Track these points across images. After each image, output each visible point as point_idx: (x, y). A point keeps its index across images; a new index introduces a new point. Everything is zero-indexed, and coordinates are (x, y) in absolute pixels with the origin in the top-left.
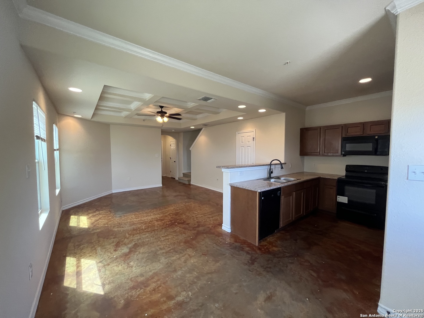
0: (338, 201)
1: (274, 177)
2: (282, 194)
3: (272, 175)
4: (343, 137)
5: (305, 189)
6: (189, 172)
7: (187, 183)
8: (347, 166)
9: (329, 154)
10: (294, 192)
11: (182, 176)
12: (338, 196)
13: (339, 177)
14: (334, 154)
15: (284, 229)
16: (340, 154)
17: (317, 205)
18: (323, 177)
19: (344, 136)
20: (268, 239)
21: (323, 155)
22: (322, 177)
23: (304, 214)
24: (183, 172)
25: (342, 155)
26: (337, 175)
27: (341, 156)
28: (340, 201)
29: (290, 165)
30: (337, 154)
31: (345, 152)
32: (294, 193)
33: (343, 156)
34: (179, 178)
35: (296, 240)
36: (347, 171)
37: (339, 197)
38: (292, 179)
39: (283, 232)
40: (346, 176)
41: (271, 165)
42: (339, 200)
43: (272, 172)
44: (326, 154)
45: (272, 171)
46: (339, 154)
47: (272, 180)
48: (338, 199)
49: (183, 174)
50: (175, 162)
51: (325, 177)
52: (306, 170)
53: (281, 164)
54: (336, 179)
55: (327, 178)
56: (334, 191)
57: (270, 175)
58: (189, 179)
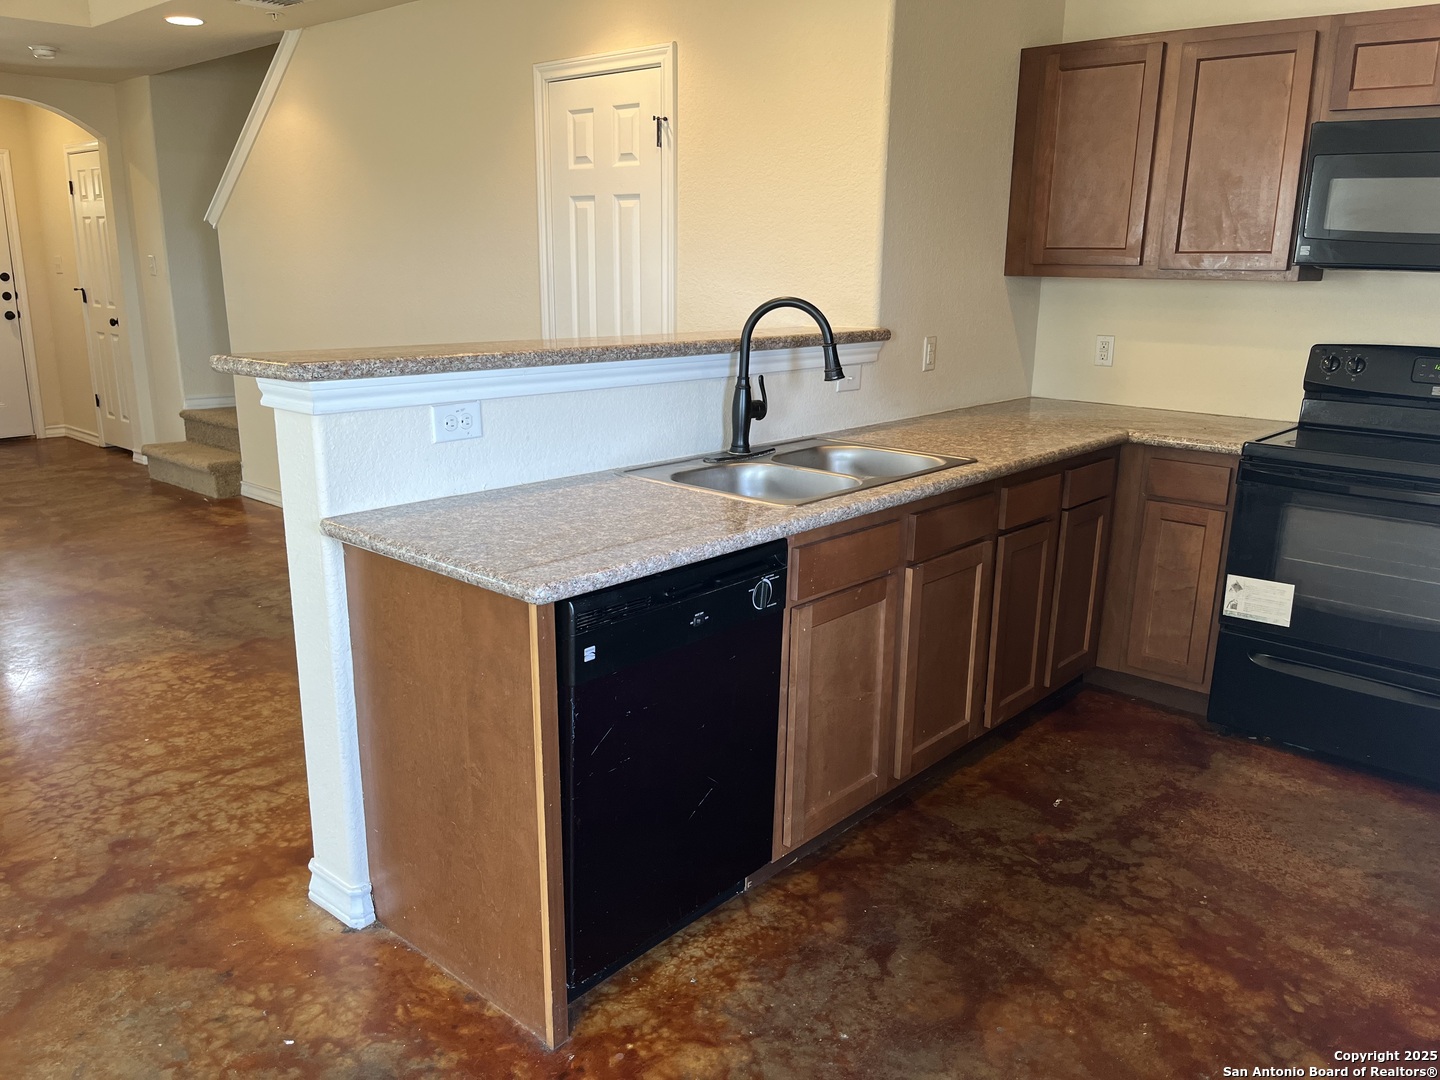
0: (1228, 611)
1: (779, 450)
2: (793, 594)
3: (760, 433)
4: (1314, 120)
5: (1001, 540)
6: (226, 403)
7: (209, 488)
8: (1320, 352)
9: (1207, 262)
10: (911, 565)
11: (180, 433)
12: (1232, 579)
13: (1252, 438)
14: (1244, 264)
15: (820, 855)
16: (1283, 264)
17: (1086, 647)
18: (1146, 437)
19: (1323, 115)
20: (669, 967)
21: (1167, 273)
22: (1136, 436)
23: (988, 723)
24: (185, 406)
25: (1296, 269)
26: (1245, 423)
27: (1285, 281)
28: (1241, 612)
29: (926, 348)
30: (1260, 262)
31: (1317, 243)
32: (909, 572)
33: (1301, 278)
34: (155, 452)
35: (882, 954)
36: (1313, 388)
37: (1237, 586)
38: (916, 461)
39: (807, 882)
40: (1303, 426)
41: (745, 345)
42: (1234, 607)
43: (758, 410)
44: (1184, 262)
45: (757, 396)
46: (1272, 265)
47: (753, 473)
48: (1229, 596)
49: (189, 419)
50: (114, 322)
51: (1157, 440)
52: (1043, 385)
53: (830, 341)
54: (1230, 455)
55: (1170, 448)
56: (1206, 540)
57: (741, 430)
58: (223, 458)
